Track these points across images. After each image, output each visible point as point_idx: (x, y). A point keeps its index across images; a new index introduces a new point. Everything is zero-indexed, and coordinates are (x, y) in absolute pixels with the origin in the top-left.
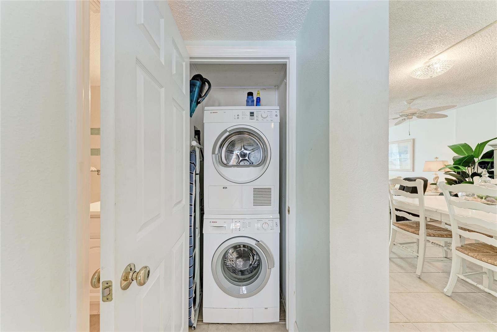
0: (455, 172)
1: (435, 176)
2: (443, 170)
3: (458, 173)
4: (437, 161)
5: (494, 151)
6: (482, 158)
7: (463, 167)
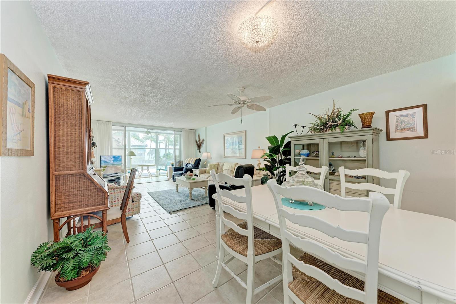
0: (270, 159)
1: (258, 162)
2: (263, 158)
3: (272, 159)
4: (259, 150)
5: (291, 142)
6: (284, 148)
7: (275, 155)
